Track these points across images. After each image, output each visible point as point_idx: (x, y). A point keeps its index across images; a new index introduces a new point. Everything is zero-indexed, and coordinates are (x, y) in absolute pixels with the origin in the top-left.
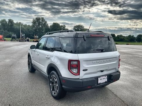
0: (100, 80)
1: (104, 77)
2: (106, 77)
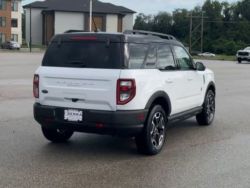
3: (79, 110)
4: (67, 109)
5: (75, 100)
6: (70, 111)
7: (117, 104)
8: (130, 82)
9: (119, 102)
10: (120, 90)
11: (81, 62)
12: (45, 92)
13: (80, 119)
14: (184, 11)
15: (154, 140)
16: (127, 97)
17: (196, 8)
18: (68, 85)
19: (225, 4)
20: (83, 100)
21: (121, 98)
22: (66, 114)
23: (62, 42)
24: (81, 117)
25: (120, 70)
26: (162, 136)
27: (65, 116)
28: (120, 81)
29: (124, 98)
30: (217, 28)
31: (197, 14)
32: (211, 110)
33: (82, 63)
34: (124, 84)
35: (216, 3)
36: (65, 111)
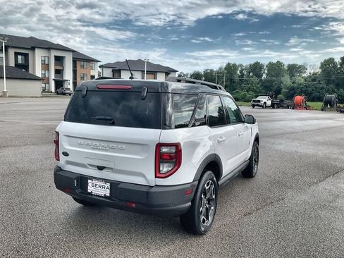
0: (93, 185)
1: (102, 184)
2: (106, 186)
3: (106, 181)
4: (92, 178)
5: (101, 168)
6: (95, 182)
7: (156, 177)
8: (174, 147)
9: (158, 174)
10: (160, 158)
11: (109, 118)
12: (66, 154)
13: (108, 193)
14: (212, 71)
15: (203, 217)
16: (169, 166)
17: (220, 69)
18: (93, 149)
19: (241, 66)
20: (111, 169)
21: (161, 169)
22: (90, 184)
23: (87, 91)
24: (109, 191)
25: (160, 130)
26: (212, 208)
27: (89, 188)
28: (159, 146)
29: (165, 168)
30: (234, 83)
31: (221, 73)
32: (255, 161)
33: (110, 120)
34: (164, 150)
35: (234, 65)
36: (89, 181)
